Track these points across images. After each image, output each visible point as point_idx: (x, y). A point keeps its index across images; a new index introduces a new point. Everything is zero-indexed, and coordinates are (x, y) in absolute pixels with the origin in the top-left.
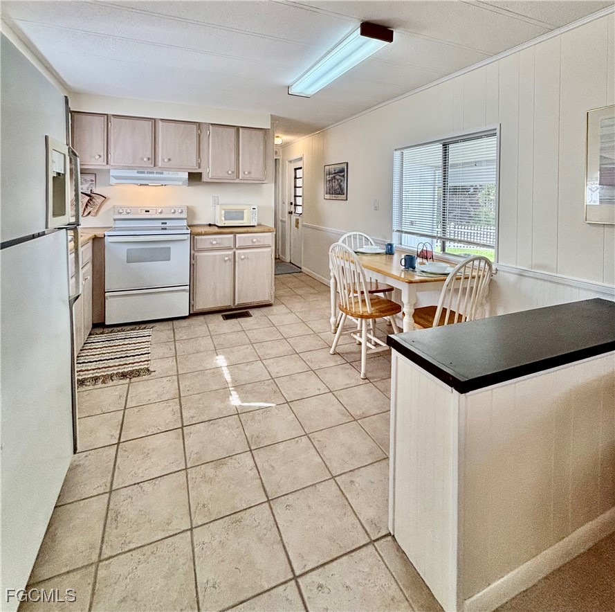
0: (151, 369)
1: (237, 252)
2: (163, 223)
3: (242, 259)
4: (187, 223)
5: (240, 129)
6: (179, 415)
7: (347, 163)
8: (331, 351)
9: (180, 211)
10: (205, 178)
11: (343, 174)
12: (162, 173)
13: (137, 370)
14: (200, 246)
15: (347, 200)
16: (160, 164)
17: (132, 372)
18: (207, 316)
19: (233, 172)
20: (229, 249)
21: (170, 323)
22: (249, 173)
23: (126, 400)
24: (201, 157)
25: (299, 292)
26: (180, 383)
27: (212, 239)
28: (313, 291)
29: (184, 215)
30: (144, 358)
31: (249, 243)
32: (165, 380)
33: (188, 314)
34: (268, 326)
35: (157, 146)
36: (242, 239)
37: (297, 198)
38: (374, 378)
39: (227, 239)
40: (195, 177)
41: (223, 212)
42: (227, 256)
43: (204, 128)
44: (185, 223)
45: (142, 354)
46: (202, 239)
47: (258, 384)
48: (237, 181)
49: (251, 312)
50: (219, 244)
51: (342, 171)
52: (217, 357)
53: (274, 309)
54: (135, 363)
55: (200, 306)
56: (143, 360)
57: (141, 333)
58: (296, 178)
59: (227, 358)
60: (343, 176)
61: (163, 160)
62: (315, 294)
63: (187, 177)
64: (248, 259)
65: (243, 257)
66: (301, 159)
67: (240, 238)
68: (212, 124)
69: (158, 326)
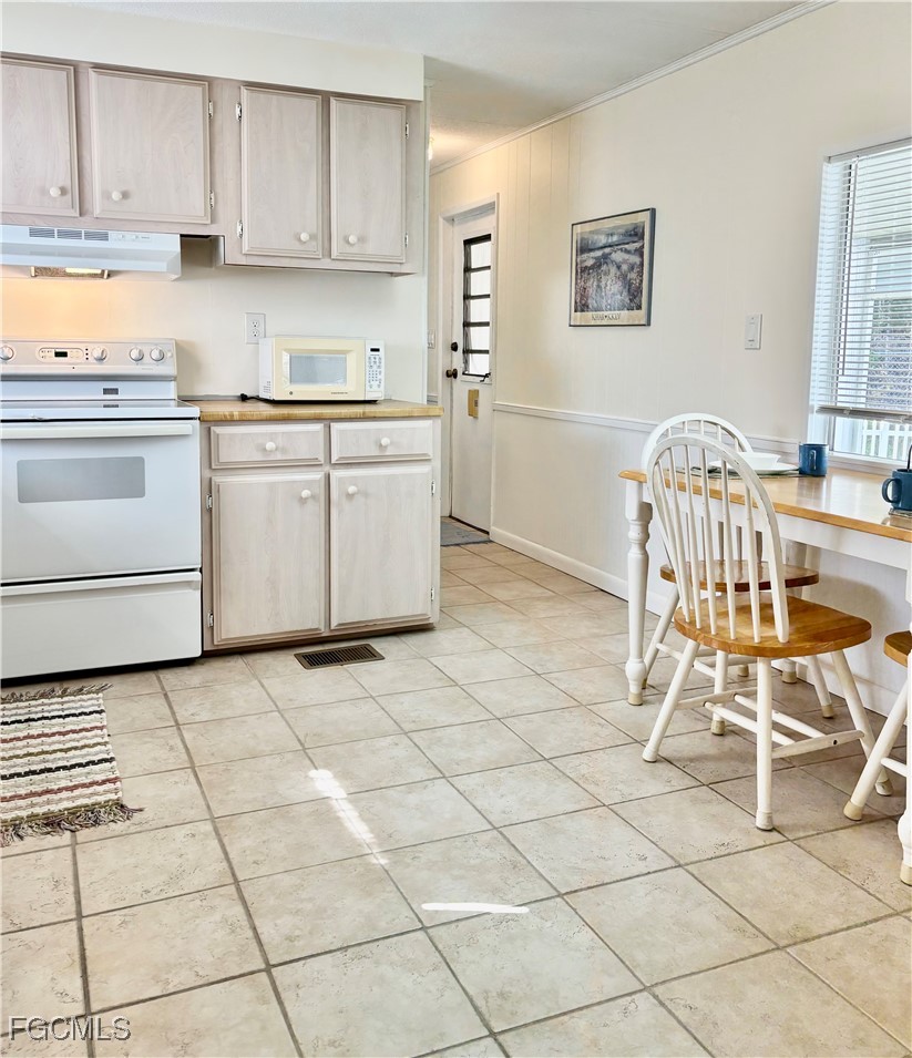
0: (130, 805)
1: (336, 474)
2: (106, 391)
3: (350, 496)
4: (179, 388)
5: (333, 101)
6: (250, 934)
7: (653, 211)
8: (648, 753)
9: (156, 355)
10: (229, 253)
11: (637, 245)
12: (104, 237)
13: (91, 809)
14: (227, 454)
15: (649, 324)
16: (97, 205)
17: (74, 812)
18: (252, 659)
19: (313, 237)
20: (311, 464)
21: (151, 676)
22: (362, 240)
23: (77, 893)
24: (219, 189)
25: (500, 593)
26: (226, 840)
27: (262, 434)
28: (538, 591)
29: (169, 368)
30: (98, 773)
31: (371, 451)
32: (180, 833)
33: (199, 654)
34: (440, 684)
35: (85, 153)
36: (350, 436)
37: (473, 330)
38: (795, 828)
39: (303, 436)
40: (199, 250)
41: (286, 358)
42: (308, 484)
43: (224, 96)
44: (171, 391)
45: (93, 763)
46: (232, 436)
47: (458, 842)
48: (326, 264)
49: (378, 645)
50: (284, 450)
51: (636, 234)
52: (313, 773)
53: (441, 639)
54: (76, 787)
55: (234, 628)
56: (99, 778)
57: (74, 703)
58: (468, 269)
59: (344, 775)
60: (640, 252)
61: (107, 196)
62: (548, 599)
63: (178, 248)
64: (366, 495)
65: (352, 489)
66: (489, 208)
67: (342, 432)
68: (250, 85)
69: (117, 685)
